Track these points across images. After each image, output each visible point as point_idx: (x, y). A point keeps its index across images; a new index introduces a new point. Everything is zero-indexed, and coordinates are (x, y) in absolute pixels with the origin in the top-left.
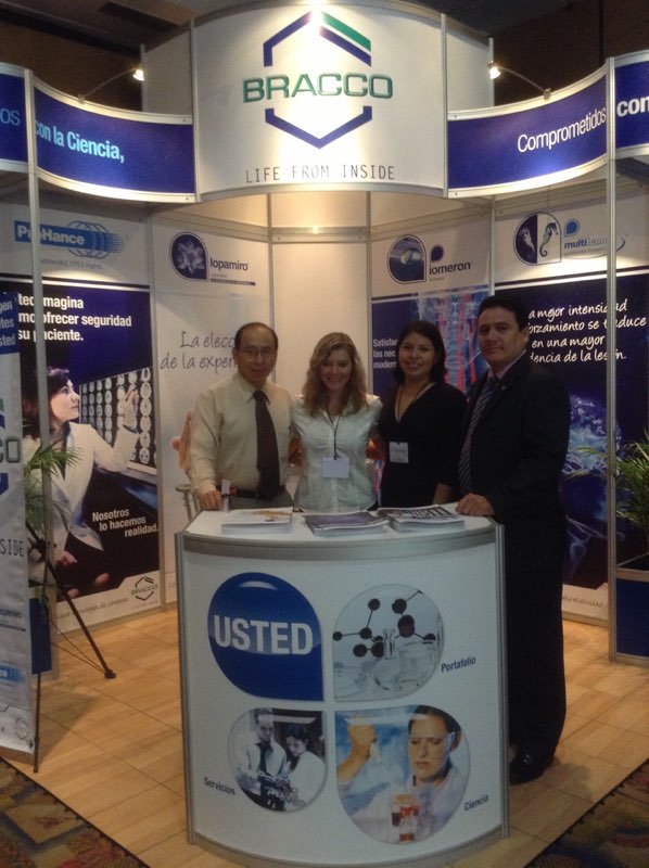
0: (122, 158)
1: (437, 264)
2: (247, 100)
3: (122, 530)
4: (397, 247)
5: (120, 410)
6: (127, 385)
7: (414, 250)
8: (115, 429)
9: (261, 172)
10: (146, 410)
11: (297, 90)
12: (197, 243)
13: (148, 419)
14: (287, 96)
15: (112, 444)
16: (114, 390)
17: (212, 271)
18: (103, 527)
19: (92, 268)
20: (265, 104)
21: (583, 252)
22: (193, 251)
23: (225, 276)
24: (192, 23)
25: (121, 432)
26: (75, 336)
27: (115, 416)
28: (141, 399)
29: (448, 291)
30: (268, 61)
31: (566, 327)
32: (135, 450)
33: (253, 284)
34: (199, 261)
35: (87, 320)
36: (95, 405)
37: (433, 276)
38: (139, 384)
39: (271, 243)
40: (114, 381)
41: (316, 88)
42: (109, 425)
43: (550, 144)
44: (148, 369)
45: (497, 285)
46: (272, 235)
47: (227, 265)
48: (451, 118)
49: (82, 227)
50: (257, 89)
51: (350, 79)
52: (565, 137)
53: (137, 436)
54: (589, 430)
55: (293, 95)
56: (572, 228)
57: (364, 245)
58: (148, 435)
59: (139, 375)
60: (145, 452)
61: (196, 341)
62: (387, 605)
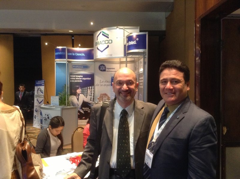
0: (85, 55)
2: (96, 45)
5: (88, 92)
6: (89, 89)
8: (87, 95)
10: (93, 92)
13: (93, 94)
15: (86, 97)
16: (87, 89)
17: (107, 70)
18: (84, 110)
19: (84, 71)
22: (103, 67)
25: (88, 96)
26: (81, 81)
27: (87, 93)
30: (97, 40)
32: (90, 99)
33: (116, 71)
35: (83, 79)
36: (84, 91)
38: (92, 88)
39: (120, 64)
40: (87, 88)
42: (86, 94)
47: (110, 69)
49: (83, 65)
51: (106, 41)
53: (91, 97)
55: (99, 45)
58: (93, 97)
59: (92, 87)
60: (92, 99)
61: (103, 82)
62: (47, 115)
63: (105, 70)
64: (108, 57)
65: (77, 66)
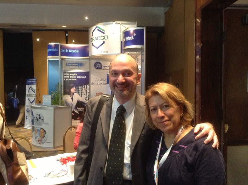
0: (79, 52)
3: (82, 111)
5: (83, 91)
13: (88, 93)
14: (94, 41)
15: (81, 97)
16: (82, 88)
19: (79, 69)
22: (99, 65)
23: (106, 68)
25: (83, 95)
26: (76, 80)
27: (82, 92)
28: (87, 90)
30: (92, 35)
32: (85, 98)
35: (78, 77)
36: (78, 90)
47: (106, 66)
49: (77, 63)
50: (91, 40)
51: (101, 37)
53: (86, 96)
58: (88, 96)
59: (87, 86)
60: (87, 99)
62: (38, 115)
63: (100, 68)
64: (104, 53)
65: (72, 63)
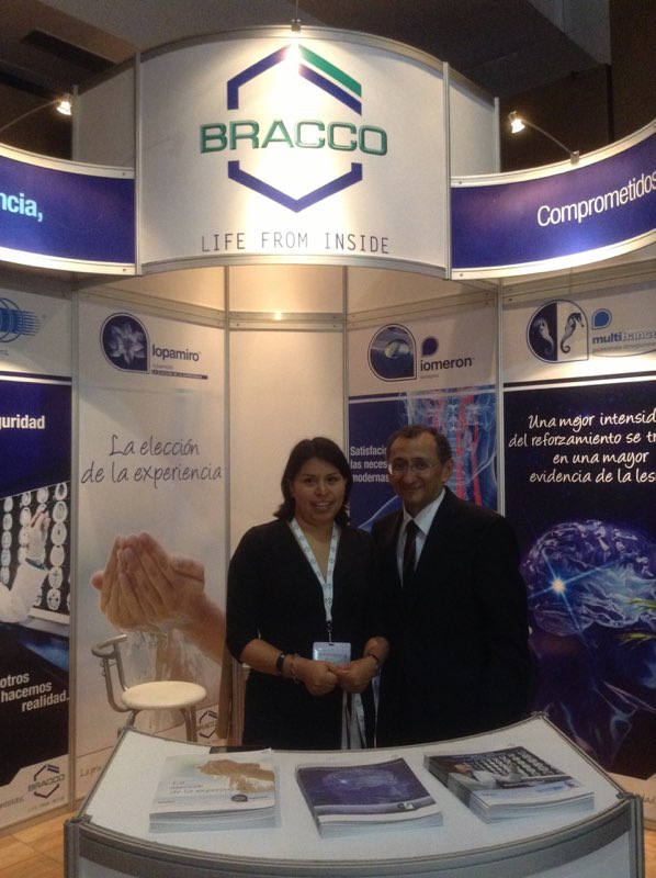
0: (40, 215)
1: (430, 359)
2: (205, 150)
3: (18, 702)
4: (380, 337)
5: (23, 538)
6: (34, 506)
7: (402, 341)
8: (14, 564)
9: (221, 240)
10: (58, 538)
11: (269, 139)
12: (136, 326)
13: (62, 549)
14: (256, 146)
15: (10, 586)
16: (16, 512)
17: (154, 361)
20: (228, 155)
21: (618, 349)
22: (130, 336)
23: (171, 367)
24: (138, 57)
25: (24, 569)
28: (52, 523)
29: (444, 390)
30: (233, 102)
31: (597, 440)
32: (40, 592)
33: (205, 377)
34: (137, 348)
37: (425, 373)
38: (51, 504)
39: (228, 330)
40: (17, 501)
41: (293, 137)
43: (580, 216)
44: (64, 484)
45: (506, 385)
46: (229, 320)
47: (174, 354)
48: (455, 184)
50: (217, 137)
51: (336, 129)
52: (599, 207)
54: (632, 571)
55: (264, 146)
56: (602, 319)
57: (339, 336)
58: (60, 571)
59: (52, 491)
60: (54, 594)
61: (130, 448)
64: (357, 252)
